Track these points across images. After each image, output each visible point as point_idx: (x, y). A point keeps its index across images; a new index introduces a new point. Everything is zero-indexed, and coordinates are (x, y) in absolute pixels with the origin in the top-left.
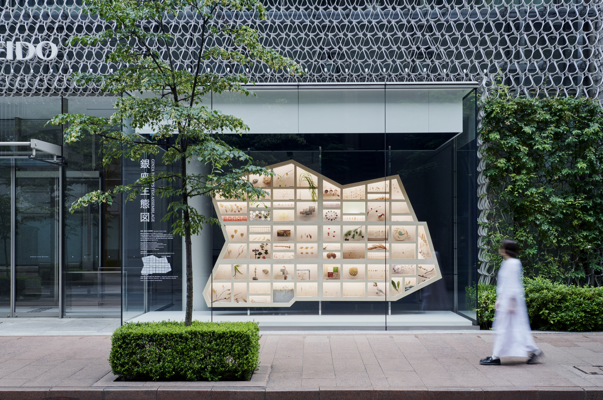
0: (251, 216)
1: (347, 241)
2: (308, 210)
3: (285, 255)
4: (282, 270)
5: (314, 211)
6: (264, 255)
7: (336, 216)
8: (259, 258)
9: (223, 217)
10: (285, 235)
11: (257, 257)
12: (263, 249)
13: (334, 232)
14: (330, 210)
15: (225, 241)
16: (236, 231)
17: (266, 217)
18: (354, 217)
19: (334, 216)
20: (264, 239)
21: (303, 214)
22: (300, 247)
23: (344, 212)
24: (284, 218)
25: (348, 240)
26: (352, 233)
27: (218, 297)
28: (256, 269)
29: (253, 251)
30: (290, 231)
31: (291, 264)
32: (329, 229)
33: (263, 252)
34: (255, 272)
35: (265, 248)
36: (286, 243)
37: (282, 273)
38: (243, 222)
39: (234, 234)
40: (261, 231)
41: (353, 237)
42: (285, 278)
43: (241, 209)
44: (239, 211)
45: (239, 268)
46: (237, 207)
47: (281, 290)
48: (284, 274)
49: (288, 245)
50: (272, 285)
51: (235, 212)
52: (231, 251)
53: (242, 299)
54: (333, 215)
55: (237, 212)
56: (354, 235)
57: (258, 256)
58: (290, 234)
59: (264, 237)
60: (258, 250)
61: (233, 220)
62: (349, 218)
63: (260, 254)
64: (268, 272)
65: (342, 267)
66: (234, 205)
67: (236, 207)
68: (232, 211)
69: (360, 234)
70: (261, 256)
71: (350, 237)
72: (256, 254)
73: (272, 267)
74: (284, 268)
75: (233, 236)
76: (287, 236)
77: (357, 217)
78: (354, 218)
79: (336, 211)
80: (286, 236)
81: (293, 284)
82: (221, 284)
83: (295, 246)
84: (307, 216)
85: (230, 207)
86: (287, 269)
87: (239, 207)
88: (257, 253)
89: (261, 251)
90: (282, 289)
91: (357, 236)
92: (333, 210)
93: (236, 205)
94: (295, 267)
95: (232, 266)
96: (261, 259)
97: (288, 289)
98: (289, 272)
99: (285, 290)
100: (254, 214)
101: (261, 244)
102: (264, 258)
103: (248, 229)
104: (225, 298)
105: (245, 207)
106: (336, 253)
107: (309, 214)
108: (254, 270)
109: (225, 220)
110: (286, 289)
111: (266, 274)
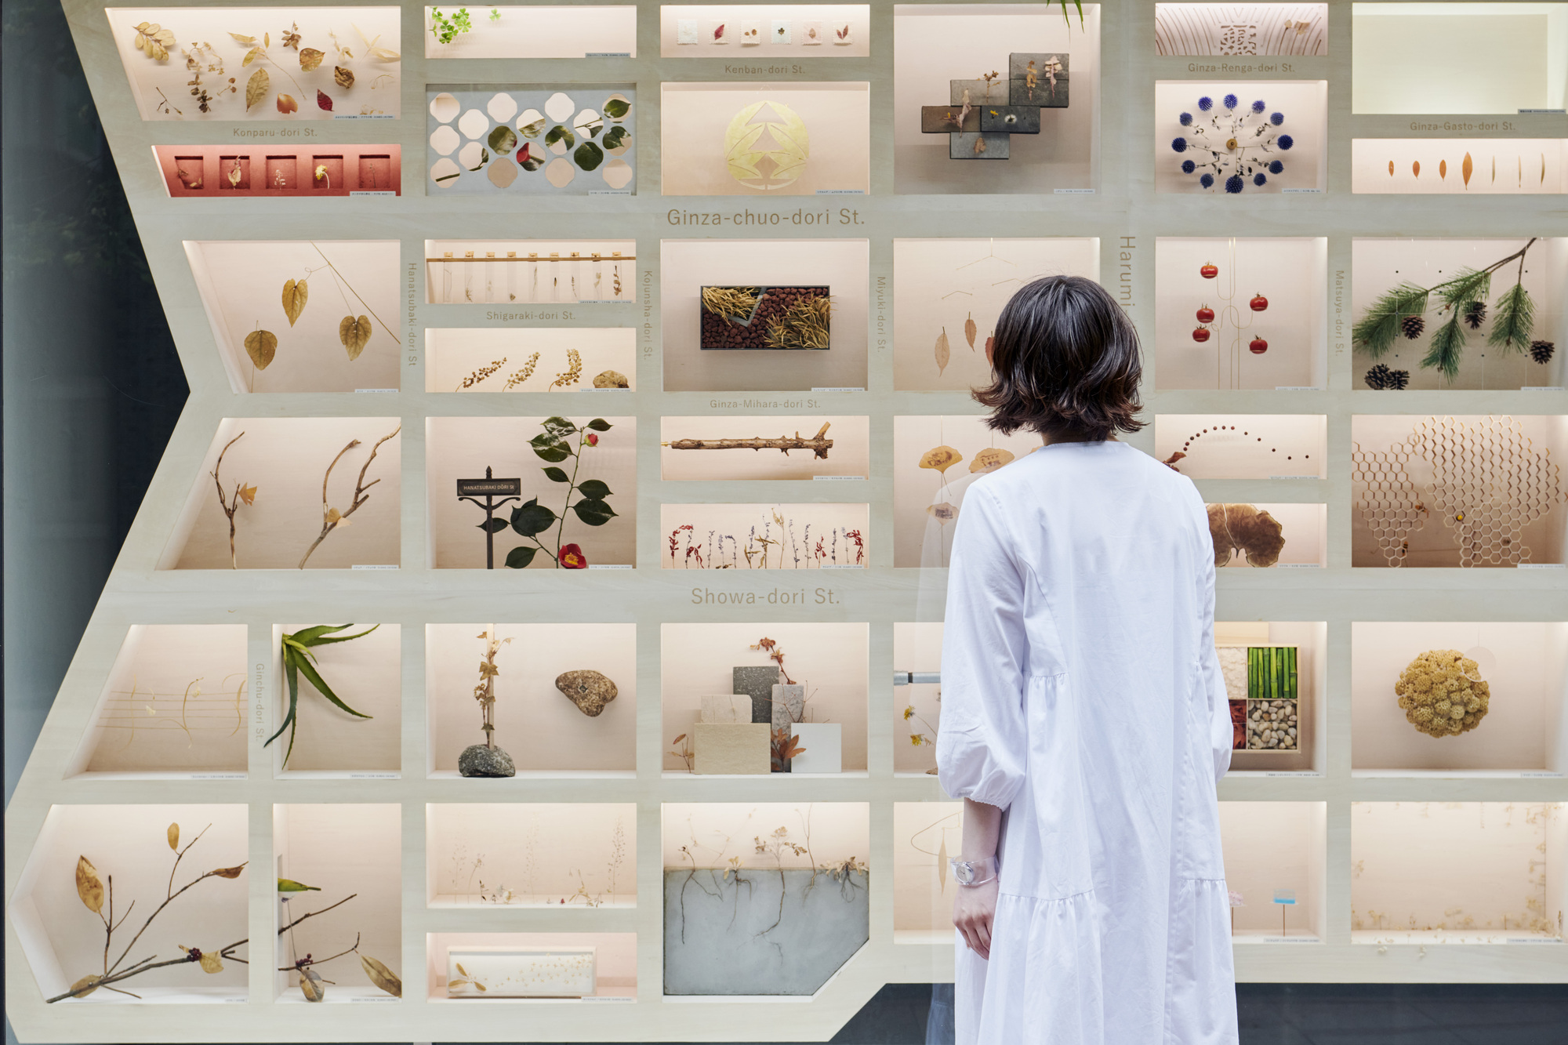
0: (443, 140)
1: (1388, 394)
2: (1001, 91)
3: (775, 533)
4: (745, 681)
5: (1060, 100)
6: (570, 528)
7: (1275, 152)
8: (519, 559)
9: (160, 155)
10: (779, 332)
11: (500, 555)
12: (557, 476)
13: (1259, 305)
14: (1217, 91)
15: (181, 391)
16: (293, 296)
17: (589, 158)
18: (1454, 149)
19: (1255, 150)
20: (573, 376)
21: (952, 128)
22: (931, 444)
23: (1362, 104)
24: (766, 165)
25: (1398, 380)
26: (1435, 317)
27: (120, 939)
28: (489, 670)
29: (466, 488)
30: (824, 291)
31: (843, 616)
32: (1209, 273)
33: (559, 500)
34: (486, 697)
35: (585, 463)
36: (790, 408)
37: (745, 702)
38: (358, 201)
39: (274, 319)
40: (544, 295)
41: (1445, 354)
42: (782, 757)
43: (345, 78)
44: (325, 103)
45: (326, 661)
46: (309, 57)
47: (737, 878)
48: (762, 712)
49: (807, 427)
50: (649, 820)
51: (286, 107)
52: (247, 494)
53: (355, 961)
54: (1246, 135)
55: (308, 106)
56: (1449, 338)
57: (508, 539)
58: (823, 321)
59: (574, 357)
60: (513, 487)
61: (269, 187)
62: (1404, 170)
63: (533, 519)
64: (608, 696)
65: (1340, 640)
66: (277, 39)
67: (292, 59)
68: (255, 97)
69: (1513, 325)
70: (548, 540)
71: (1406, 355)
72: (493, 526)
73: (648, 644)
74: (763, 659)
75: (262, 347)
76: (795, 341)
77: (1484, 150)
78: (1455, 169)
79: (1278, 94)
80: (789, 345)
81: (859, 811)
82: (154, 818)
83: (882, 439)
84: (996, 147)
85: (233, 56)
86: (790, 667)
87: (329, 61)
88: (504, 512)
89: (537, 488)
90: (746, 858)
91: (1473, 350)
92: (1247, 92)
93: (292, 40)
94: (883, 649)
95: (258, 634)
96: (544, 577)
97: (803, 861)
98: (811, 700)
99: (782, 873)
100: (477, 125)
101: (536, 426)
102: (571, 557)
103: (413, 269)
104: (195, 955)
105: (380, 61)
106: (1277, 512)
107: (1010, 130)
108: (476, 679)
109: (183, 185)
110: (788, 859)
111: (594, 712)
